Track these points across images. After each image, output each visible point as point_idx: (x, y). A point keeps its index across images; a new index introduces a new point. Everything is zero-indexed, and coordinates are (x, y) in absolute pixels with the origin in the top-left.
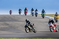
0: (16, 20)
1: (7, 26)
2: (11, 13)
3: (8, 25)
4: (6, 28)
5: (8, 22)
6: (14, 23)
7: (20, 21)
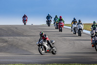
0: (19, 35)
1: (5, 44)
3: (6, 42)
4: (3, 47)
5: (6, 38)
6: (16, 39)
7: (26, 36)
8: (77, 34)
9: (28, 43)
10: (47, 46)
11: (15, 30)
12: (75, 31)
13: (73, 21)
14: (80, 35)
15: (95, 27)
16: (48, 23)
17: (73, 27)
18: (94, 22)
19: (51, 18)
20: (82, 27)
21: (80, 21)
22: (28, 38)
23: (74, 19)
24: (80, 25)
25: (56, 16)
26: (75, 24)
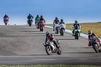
2: (6, 21)
8: (59, 34)
9: (11, 44)
10: (53, 46)
12: (57, 31)
13: (55, 20)
14: (62, 34)
15: (77, 26)
17: (55, 27)
18: (76, 21)
19: (33, 17)
20: (64, 26)
21: (62, 20)
23: (56, 19)
24: (62, 24)
25: (38, 16)
26: (57, 23)
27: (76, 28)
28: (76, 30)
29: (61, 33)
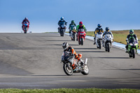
9: (24, 58)
11: (6, 40)
12: (100, 45)
13: (97, 29)
14: (108, 50)
16: (61, 31)
17: (97, 39)
18: (131, 31)
20: (111, 37)
21: (107, 29)
22: (25, 52)
23: (99, 26)
24: (108, 35)
27: (132, 41)
28: (131, 44)
29: (106, 48)
